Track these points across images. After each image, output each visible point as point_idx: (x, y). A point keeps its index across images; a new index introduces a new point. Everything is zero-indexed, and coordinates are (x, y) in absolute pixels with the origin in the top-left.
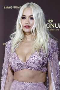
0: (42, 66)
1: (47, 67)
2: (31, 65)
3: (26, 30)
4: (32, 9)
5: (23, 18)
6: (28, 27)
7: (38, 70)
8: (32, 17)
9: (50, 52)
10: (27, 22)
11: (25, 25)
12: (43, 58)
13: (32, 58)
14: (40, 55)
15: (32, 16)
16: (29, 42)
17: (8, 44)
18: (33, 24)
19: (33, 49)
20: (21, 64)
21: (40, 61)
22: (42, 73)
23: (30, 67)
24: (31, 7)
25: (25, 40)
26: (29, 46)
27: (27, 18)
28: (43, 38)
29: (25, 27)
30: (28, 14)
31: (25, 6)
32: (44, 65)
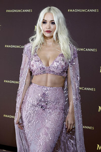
7: (60, 74)
8: (53, 21)
10: (48, 27)
12: (66, 63)
20: (43, 68)
21: (63, 66)
25: (45, 44)
27: (48, 23)
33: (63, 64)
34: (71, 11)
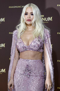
0: (40, 48)
1: (43, 49)
2: (33, 48)
3: (28, 23)
4: (33, 8)
5: (26, 14)
6: (30, 20)
7: (37, 51)
8: (32, 13)
9: (45, 38)
10: (29, 17)
11: (27, 19)
12: (41, 43)
13: (33, 43)
14: (39, 41)
16: (30, 31)
17: (14, 32)
18: (33, 18)
19: (34, 37)
20: (25, 47)
21: (39, 45)
22: (40, 53)
23: (32, 49)
24: (31, 6)
25: (27, 30)
26: (30, 34)
27: (29, 14)
28: (41, 29)
29: (28, 20)
30: (29, 11)
31: (27, 6)
32: (41, 48)
33: (39, 43)
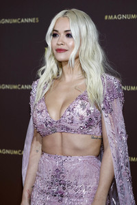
15: (70, 31)
20: (51, 123)
21: (82, 117)
22: (93, 138)
23: (67, 129)
34: (111, 17)
